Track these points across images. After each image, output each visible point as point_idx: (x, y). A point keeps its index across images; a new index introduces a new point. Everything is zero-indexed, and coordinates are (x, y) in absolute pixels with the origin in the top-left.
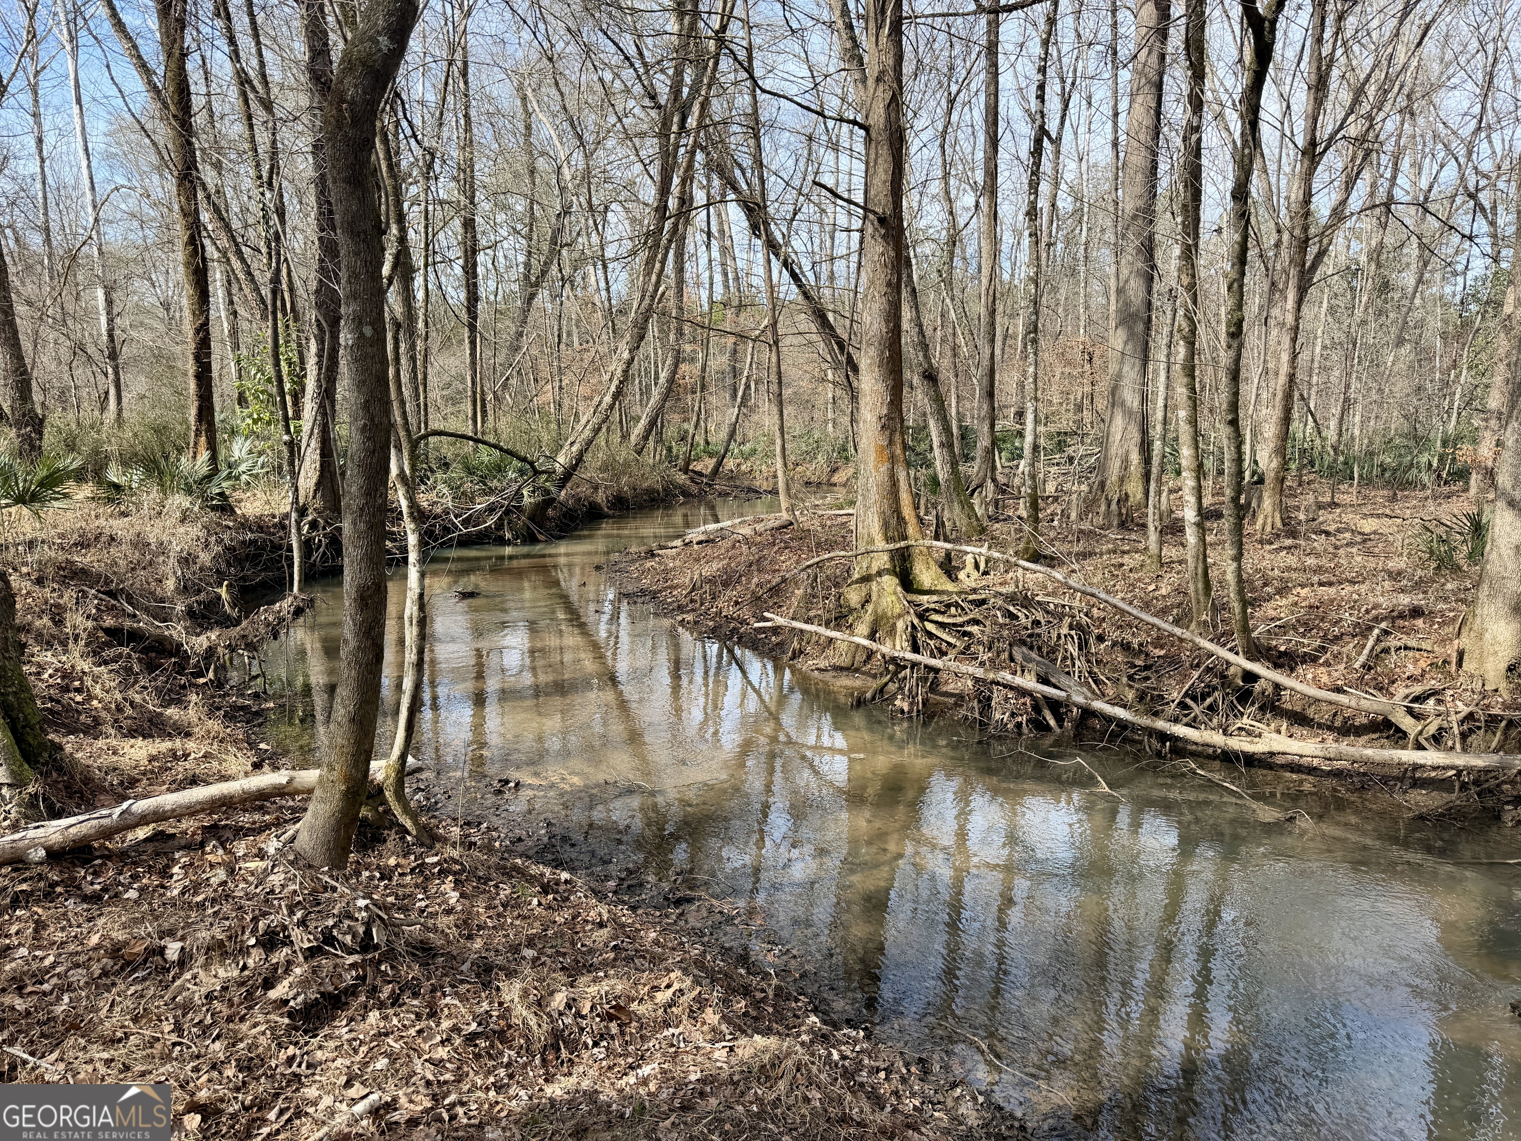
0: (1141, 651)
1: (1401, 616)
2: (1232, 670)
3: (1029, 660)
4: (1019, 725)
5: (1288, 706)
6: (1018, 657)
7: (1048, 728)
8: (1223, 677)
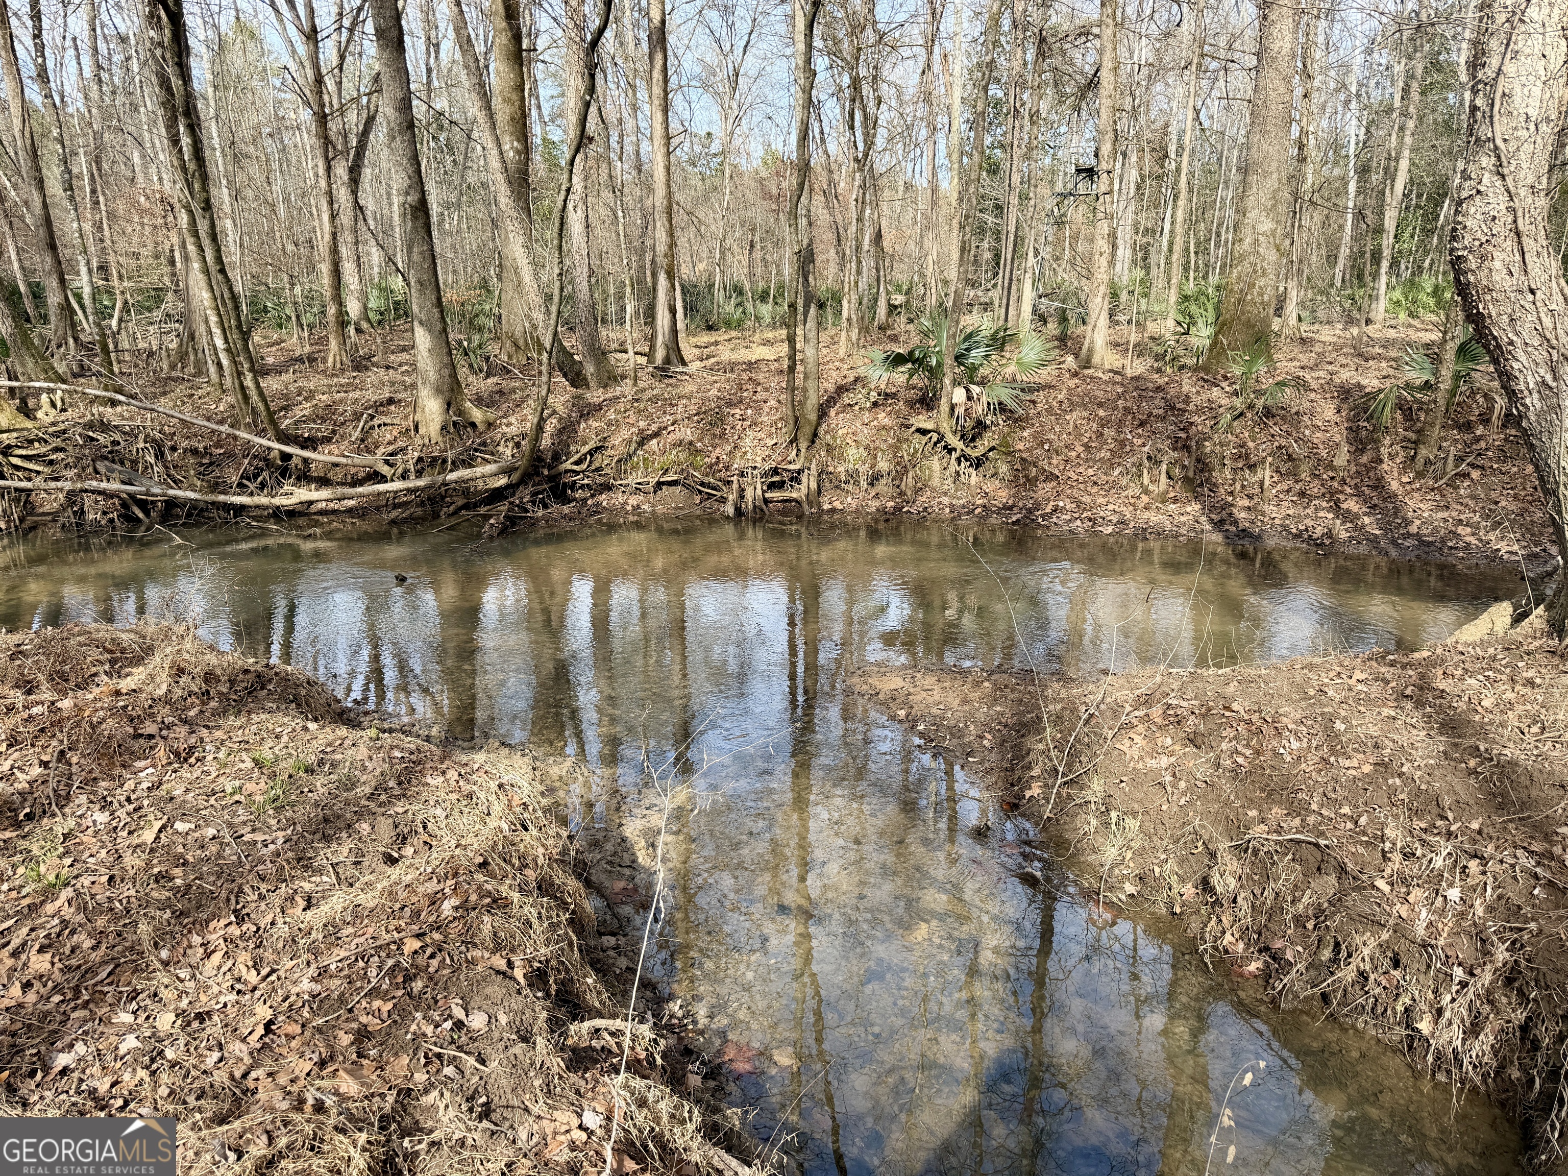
0: (207, 452)
1: (382, 405)
2: (272, 455)
3: (112, 471)
4: (111, 521)
5: (315, 474)
6: (102, 470)
7: (138, 520)
8: (266, 460)
